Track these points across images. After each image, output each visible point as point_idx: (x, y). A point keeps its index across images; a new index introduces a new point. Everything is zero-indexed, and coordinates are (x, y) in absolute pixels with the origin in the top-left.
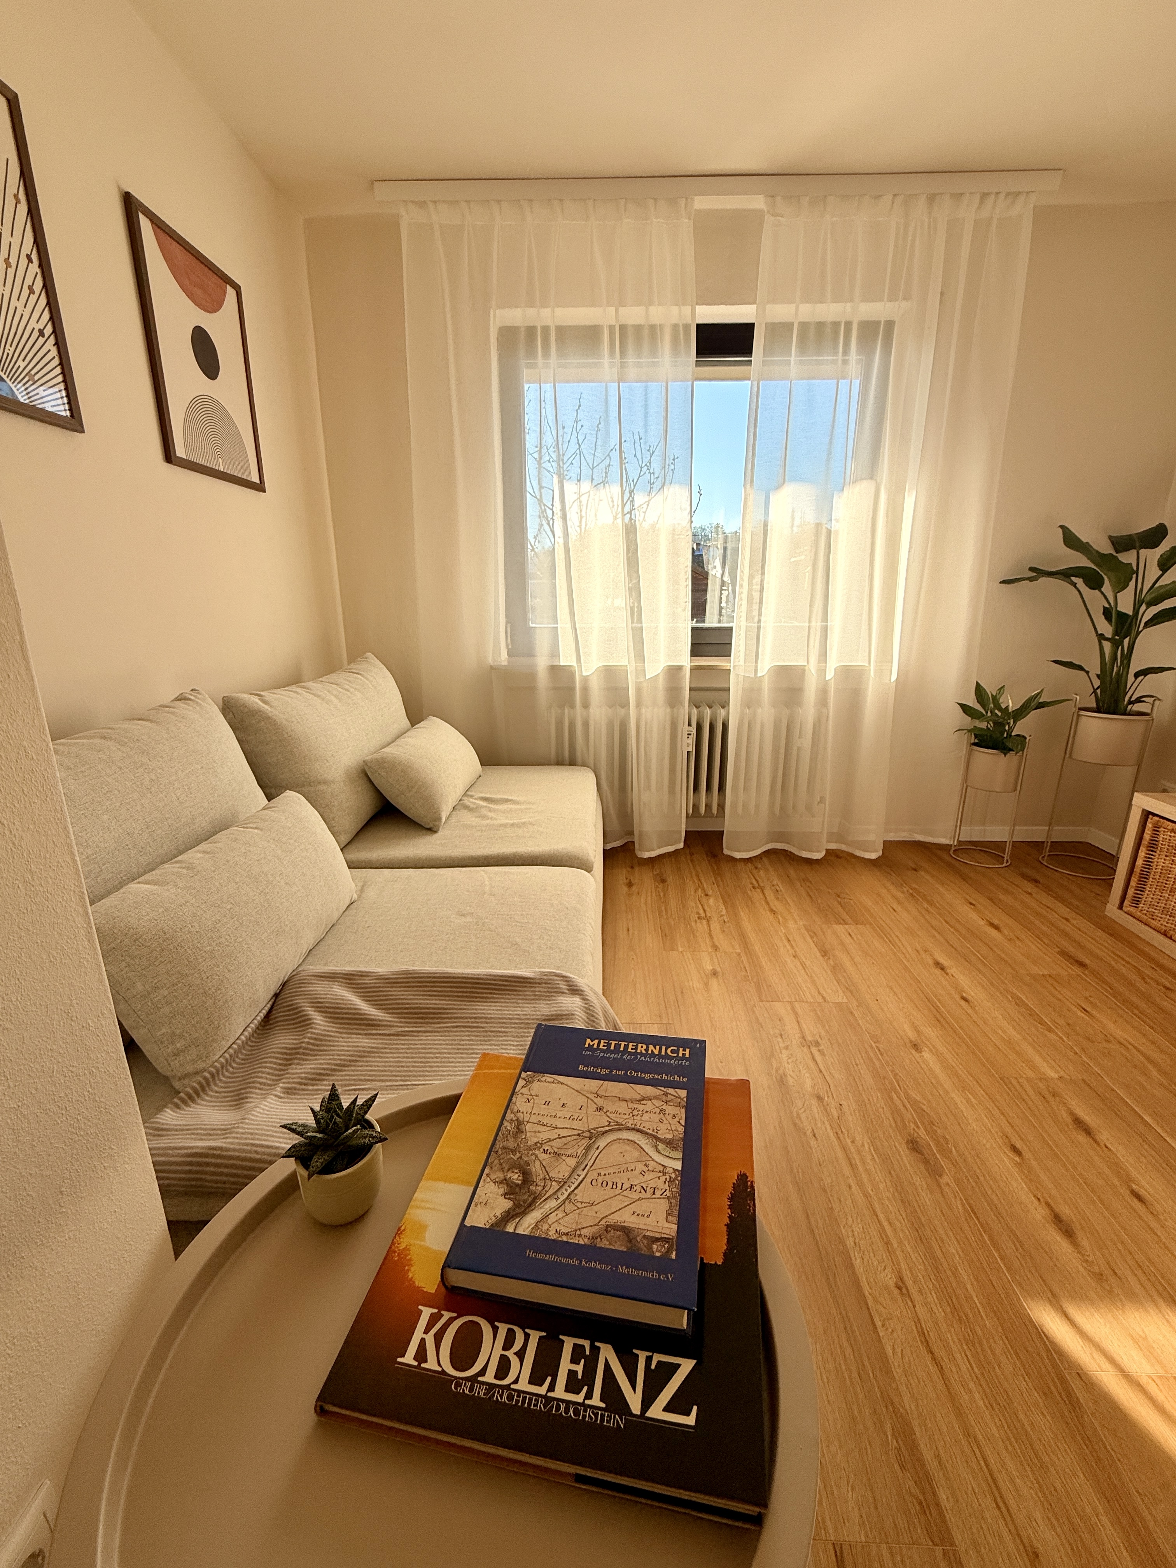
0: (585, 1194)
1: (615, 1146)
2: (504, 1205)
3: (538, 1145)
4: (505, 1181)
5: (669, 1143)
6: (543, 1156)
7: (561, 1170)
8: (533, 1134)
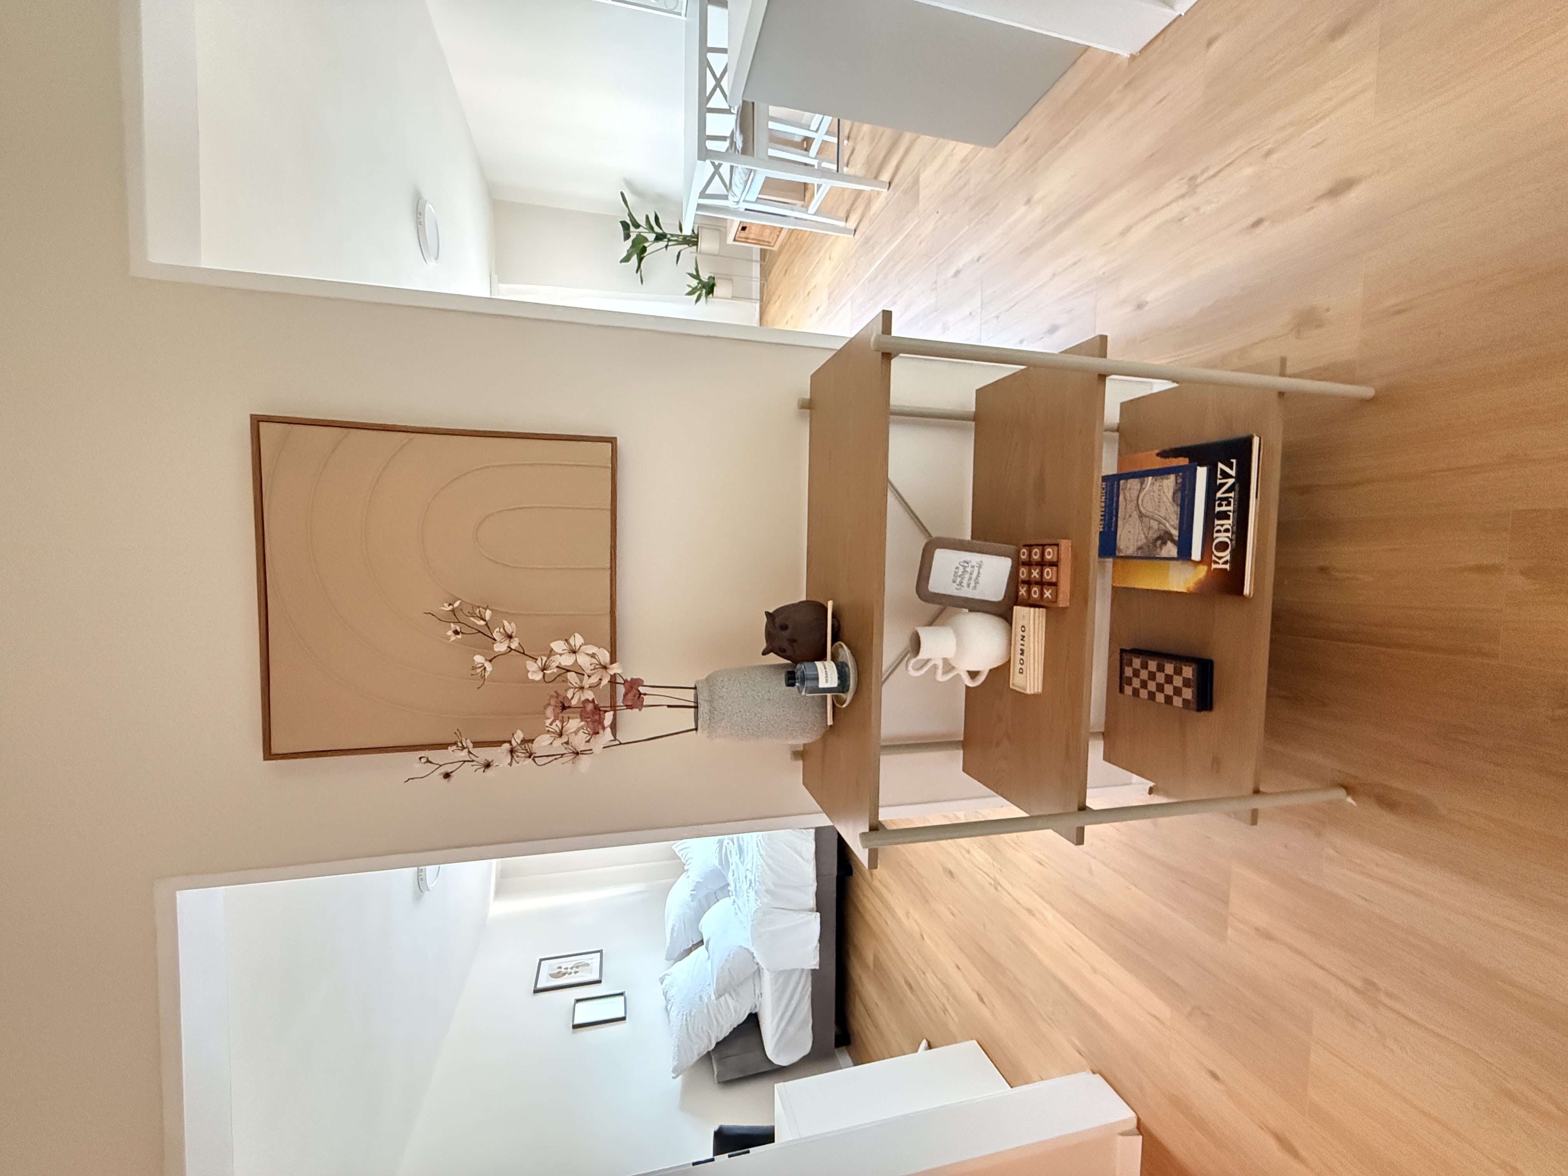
0: (1163, 513)
1: (1144, 506)
2: (1169, 544)
3: (1146, 537)
4: (1161, 548)
5: (1142, 484)
6: (1150, 535)
7: (1154, 524)
8: (1142, 541)
